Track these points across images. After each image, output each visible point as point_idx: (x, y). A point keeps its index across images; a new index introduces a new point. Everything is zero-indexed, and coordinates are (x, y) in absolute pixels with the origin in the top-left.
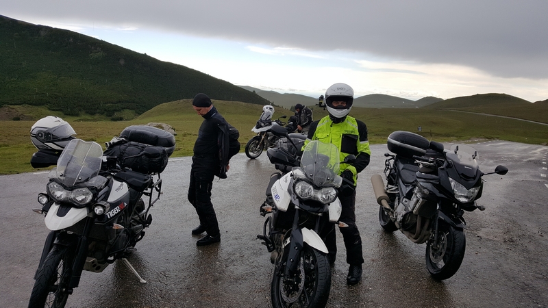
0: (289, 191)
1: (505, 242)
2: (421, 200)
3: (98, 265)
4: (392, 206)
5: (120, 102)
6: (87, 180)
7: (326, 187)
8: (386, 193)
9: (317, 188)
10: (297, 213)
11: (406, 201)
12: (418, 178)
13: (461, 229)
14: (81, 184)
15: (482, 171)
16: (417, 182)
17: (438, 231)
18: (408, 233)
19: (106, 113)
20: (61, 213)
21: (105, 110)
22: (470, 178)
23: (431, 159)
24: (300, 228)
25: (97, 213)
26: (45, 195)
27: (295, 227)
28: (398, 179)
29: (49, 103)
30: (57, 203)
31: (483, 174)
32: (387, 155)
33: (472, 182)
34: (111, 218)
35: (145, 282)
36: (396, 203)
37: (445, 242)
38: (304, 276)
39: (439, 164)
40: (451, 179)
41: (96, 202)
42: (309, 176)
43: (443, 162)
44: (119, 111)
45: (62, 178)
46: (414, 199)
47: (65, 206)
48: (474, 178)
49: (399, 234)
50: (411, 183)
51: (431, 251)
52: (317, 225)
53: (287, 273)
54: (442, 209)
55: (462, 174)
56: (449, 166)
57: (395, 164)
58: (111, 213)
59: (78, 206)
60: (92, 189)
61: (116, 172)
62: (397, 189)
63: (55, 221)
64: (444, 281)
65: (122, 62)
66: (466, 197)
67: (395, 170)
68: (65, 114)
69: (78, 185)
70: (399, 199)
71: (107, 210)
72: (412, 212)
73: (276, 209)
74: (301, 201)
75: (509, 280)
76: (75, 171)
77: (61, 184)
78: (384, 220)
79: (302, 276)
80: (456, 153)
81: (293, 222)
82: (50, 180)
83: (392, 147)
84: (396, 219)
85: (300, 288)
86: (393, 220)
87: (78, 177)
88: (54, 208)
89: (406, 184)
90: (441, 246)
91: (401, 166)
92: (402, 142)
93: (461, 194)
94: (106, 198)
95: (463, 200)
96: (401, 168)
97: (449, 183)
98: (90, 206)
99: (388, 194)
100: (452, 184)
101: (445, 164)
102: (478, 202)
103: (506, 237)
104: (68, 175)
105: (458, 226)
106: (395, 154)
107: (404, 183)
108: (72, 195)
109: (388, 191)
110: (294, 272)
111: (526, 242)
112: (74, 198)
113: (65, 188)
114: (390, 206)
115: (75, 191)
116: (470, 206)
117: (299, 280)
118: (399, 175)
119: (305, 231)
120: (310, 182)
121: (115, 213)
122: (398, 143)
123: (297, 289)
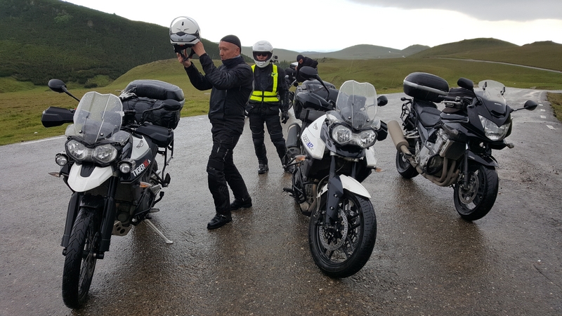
0: (323, 138)
1: (523, 181)
2: (448, 141)
3: (122, 228)
4: (413, 151)
5: (92, 68)
6: (110, 136)
7: (365, 130)
8: (405, 138)
9: (356, 131)
10: (333, 160)
11: (429, 145)
12: (443, 119)
13: (493, 168)
14: (103, 141)
15: (511, 107)
16: (442, 123)
17: (468, 171)
18: (432, 177)
19: (78, 80)
20: (85, 173)
21: (78, 77)
22: (501, 114)
23: (457, 98)
24: (337, 175)
25: (123, 171)
26: (63, 155)
27: (332, 174)
28: (417, 124)
29: (16, 73)
30: (79, 163)
31: (513, 110)
32: (403, 99)
33: (503, 119)
34: (137, 176)
35: (172, 242)
36: (417, 147)
37: (477, 182)
38: (347, 223)
39: (466, 102)
40: (481, 117)
41: (120, 159)
42: (346, 119)
43: (471, 100)
44: (92, 77)
45: (82, 135)
46: (439, 141)
47: (88, 166)
48: (504, 115)
49: (419, 180)
50: (433, 126)
51: (460, 193)
52: (354, 172)
53: (327, 220)
54: (471, 149)
55: (493, 111)
56: (479, 103)
57: (413, 107)
58: (136, 171)
59: (101, 165)
60: (116, 145)
61: (137, 127)
62: (418, 134)
63: (80, 182)
64: (475, 221)
65: (90, 24)
66: (497, 135)
67: (414, 114)
68: (35, 84)
69: (100, 142)
70: (420, 143)
71: (133, 166)
72: (438, 155)
73: (309, 157)
74: (338, 146)
75: (538, 217)
76: (96, 126)
77: (81, 142)
78: (402, 167)
79: (345, 222)
80: (484, 89)
81: (329, 169)
82: (68, 139)
83: (410, 91)
84: (418, 165)
85: (344, 235)
86: (414, 165)
87: (99, 133)
88: (76, 169)
89: (428, 127)
90: (472, 187)
91: (420, 109)
92: (420, 84)
93: (492, 131)
94: (129, 156)
95: (493, 138)
96: (420, 112)
97: (479, 121)
98: (115, 164)
99: (408, 140)
100: (483, 122)
101: (474, 101)
102: (507, 140)
103: (524, 177)
104: (87, 132)
105: (491, 164)
106: (412, 98)
107: (425, 126)
108: (94, 153)
109: (408, 137)
110: (335, 220)
111: (544, 180)
112: (97, 156)
113: (86, 145)
114: (410, 151)
115: (96, 149)
116: (500, 145)
117: (341, 227)
118: (419, 119)
119: (343, 177)
120: (348, 125)
121: (140, 171)
122: (415, 85)
123: (341, 236)
